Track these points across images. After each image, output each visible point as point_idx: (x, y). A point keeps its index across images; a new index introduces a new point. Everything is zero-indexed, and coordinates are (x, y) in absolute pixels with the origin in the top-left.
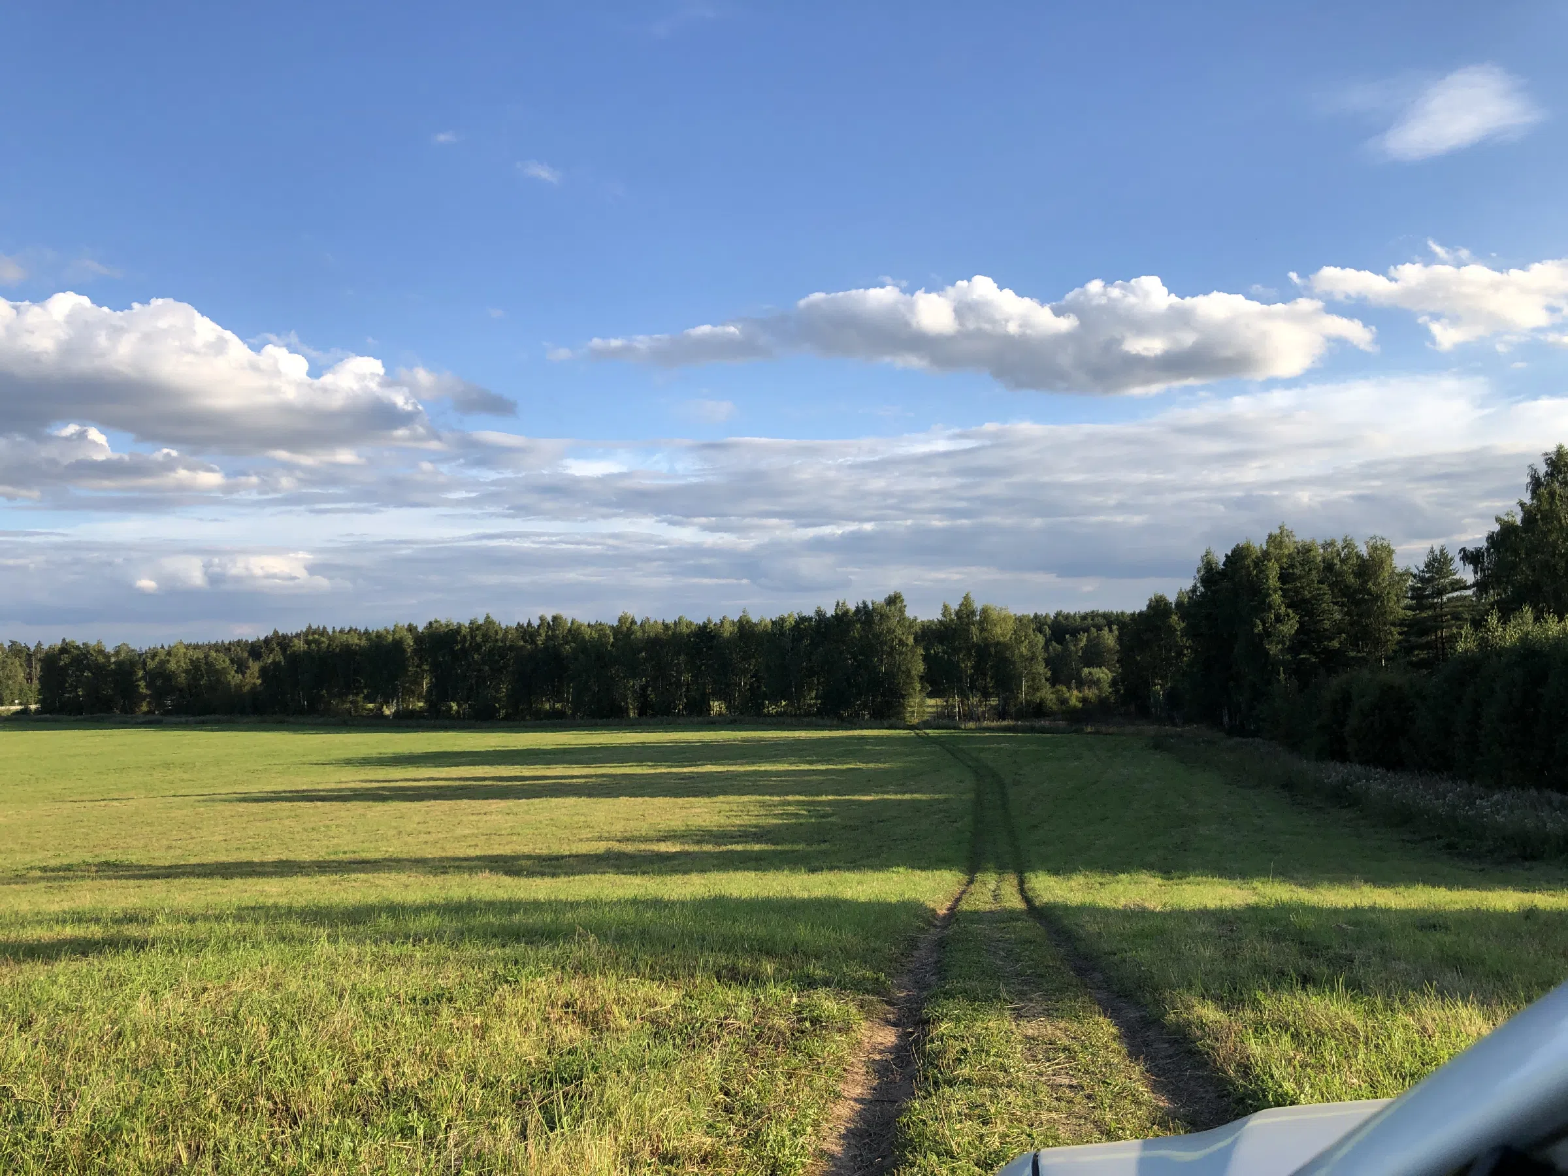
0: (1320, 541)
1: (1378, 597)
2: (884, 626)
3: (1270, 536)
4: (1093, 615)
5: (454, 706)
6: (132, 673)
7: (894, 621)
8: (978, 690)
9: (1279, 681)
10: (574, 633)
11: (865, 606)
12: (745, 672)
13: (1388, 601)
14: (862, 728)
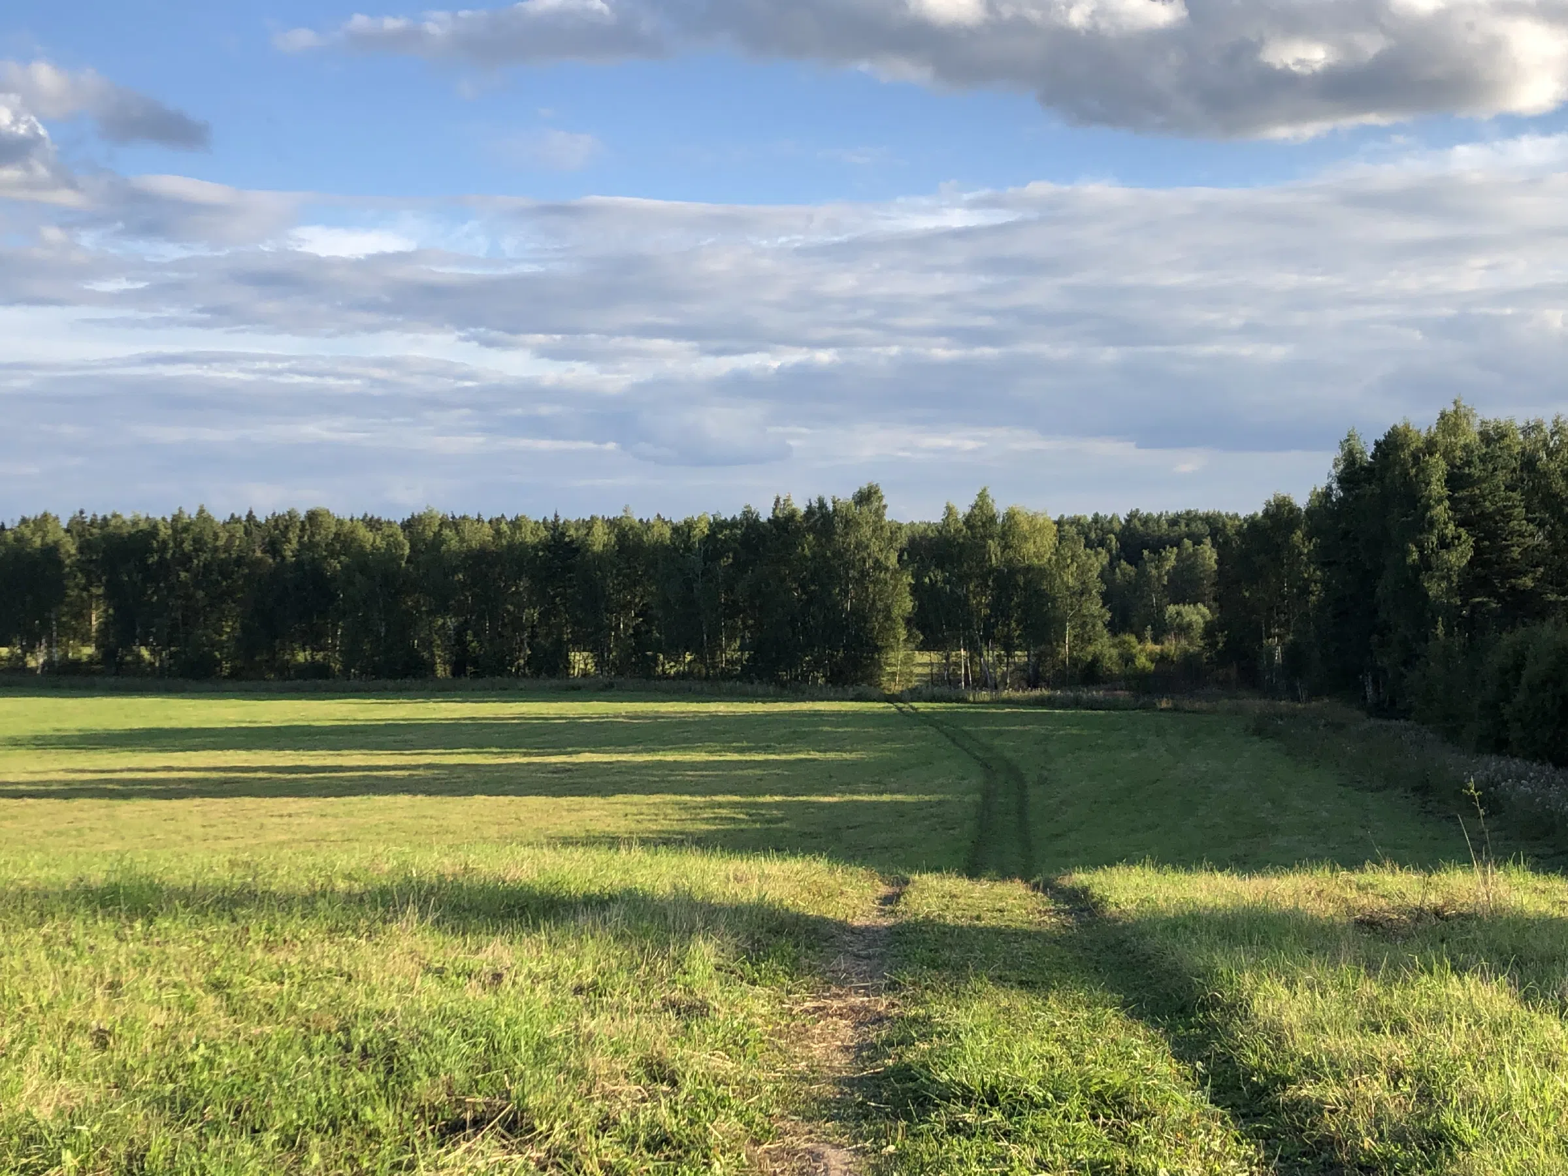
0: (1521, 423)
2: (852, 540)
3: (1443, 416)
4: (1190, 518)
5: (145, 653)
7: (867, 531)
8: (995, 641)
9: (1436, 637)
10: (344, 541)
11: (822, 505)
12: (626, 607)
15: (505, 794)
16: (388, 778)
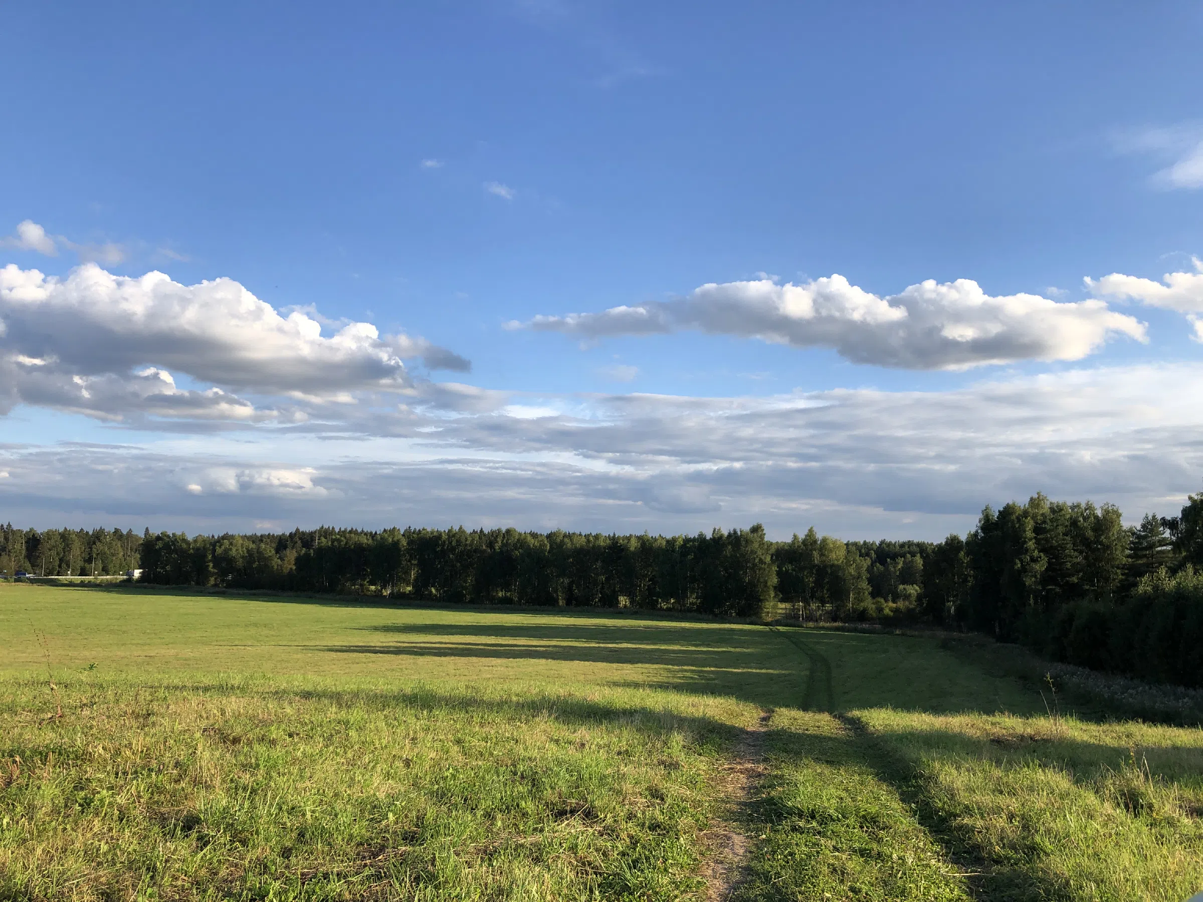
0: (1069, 504)
1: (1108, 547)
2: (749, 549)
3: (1032, 499)
4: (910, 544)
5: (433, 590)
6: (205, 556)
7: (756, 545)
8: (817, 599)
9: (1030, 605)
10: (521, 543)
11: (735, 532)
12: (644, 576)
13: (1116, 550)
14: (730, 623)
15: (588, 661)
16: (536, 651)
